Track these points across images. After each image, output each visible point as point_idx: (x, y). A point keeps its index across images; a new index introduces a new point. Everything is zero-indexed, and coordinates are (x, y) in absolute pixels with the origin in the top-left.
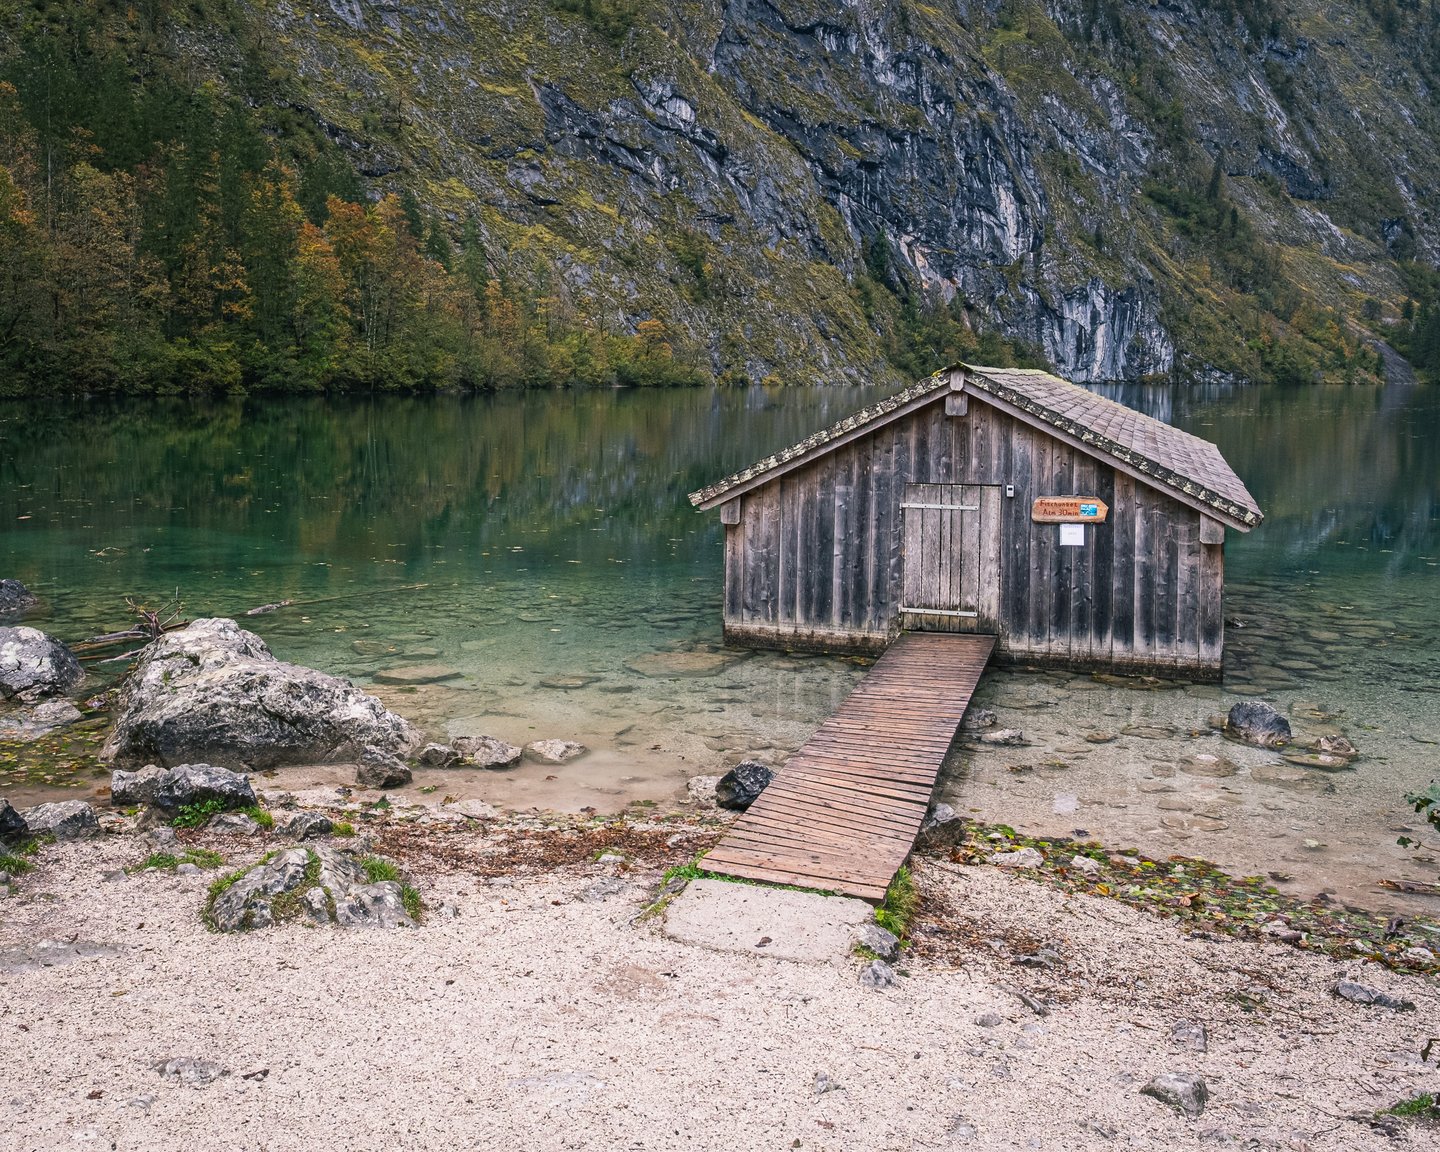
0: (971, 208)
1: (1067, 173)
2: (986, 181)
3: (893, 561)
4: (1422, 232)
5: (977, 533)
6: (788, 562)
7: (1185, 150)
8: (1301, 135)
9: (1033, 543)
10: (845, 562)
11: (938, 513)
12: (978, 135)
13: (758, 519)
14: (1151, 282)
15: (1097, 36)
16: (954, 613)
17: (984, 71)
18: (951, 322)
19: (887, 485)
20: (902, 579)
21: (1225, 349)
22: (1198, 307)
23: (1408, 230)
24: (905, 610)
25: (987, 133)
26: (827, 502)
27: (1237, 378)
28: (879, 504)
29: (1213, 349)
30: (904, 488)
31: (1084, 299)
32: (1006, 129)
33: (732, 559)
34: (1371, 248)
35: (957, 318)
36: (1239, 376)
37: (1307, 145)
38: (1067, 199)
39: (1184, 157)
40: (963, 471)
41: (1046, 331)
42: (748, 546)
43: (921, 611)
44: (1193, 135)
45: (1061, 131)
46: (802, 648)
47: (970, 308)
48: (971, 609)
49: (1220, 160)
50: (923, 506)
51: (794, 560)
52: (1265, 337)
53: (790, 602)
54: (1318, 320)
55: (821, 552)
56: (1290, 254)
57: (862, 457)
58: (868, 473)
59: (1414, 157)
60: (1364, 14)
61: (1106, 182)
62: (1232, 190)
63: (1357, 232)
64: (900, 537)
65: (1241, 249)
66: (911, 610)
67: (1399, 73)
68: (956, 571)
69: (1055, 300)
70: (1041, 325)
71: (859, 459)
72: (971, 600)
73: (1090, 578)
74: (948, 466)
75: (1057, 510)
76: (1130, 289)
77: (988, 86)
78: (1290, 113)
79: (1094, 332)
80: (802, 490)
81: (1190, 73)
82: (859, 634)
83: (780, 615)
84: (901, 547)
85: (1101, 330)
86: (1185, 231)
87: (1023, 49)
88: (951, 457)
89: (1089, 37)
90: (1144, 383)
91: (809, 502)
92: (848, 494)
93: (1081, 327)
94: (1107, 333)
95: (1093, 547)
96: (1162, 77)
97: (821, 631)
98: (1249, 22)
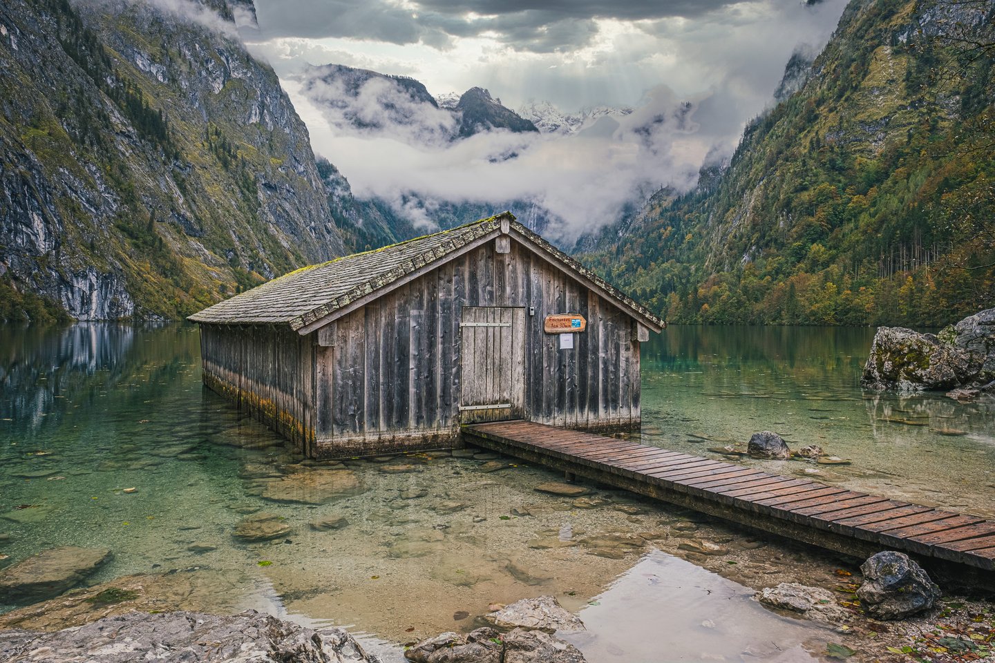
0: (16, 223)
1: (73, 210)
2: (25, 209)
3: (454, 370)
4: (242, 256)
5: (510, 343)
6: (372, 378)
7: (135, 206)
8: (190, 206)
9: (545, 349)
10: (418, 374)
11: (485, 330)
12: (20, 183)
13: (346, 341)
14: (121, 270)
15: (87, 142)
16: (496, 406)
17: (23, 148)
18: (4, 286)
19: (449, 308)
20: (460, 384)
21: (160, 305)
22: (145, 284)
23: (236, 254)
24: (463, 408)
25: (25, 182)
26: (404, 324)
27: (165, 319)
28: (444, 324)
29: (154, 304)
30: (462, 310)
31: (85, 277)
32: (37, 182)
33: (322, 380)
34: (221, 261)
35: (8, 284)
36: (167, 318)
37: (192, 212)
38: (74, 224)
39: (135, 210)
40: (502, 297)
41: (63, 293)
42: (337, 367)
43: (474, 408)
44: (139, 200)
45: (70, 188)
46: (385, 452)
47: (16, 279)
48: (507, 402)
49: (153, 214)
50: (475, 324)
51: (378, 376)
52: (178, 299)
53: (374, 413)
54: (201, 292)
55: (399, 367)
56: (187, 261)
57: (430, 286)
58: (435, 299)
59: (237, 223)
60: (215, 157)
61: (95, 217)
62: (159, 228)
63: (215, 253)
64: (459, 350)
65: (164, 257)
66: (467, 408)
67: (230, 185)
68: (497, 373)
69: (68, 276)
70: (60, 290)
71: (428, 288)
72: (506, 395)
73: (577, 371)
74: (491, 293)
75: (559, 324)
76: (110, 273)
77: (26, 158)
78: (185, 196)
79: (91, 294)
80: (383, 314)
81: (138, 170)
82: (429, 433)
83: (366, 426)
84: (460, 359)
85: (95, 293)
86: (136, 246)
87: (47, 141)
88: (492, 286)
89: (83, 142)
90: (118, 321)
91: (390, 324)
92: (420, 316)
93: (84, 292)
94: (98, 295)
95: (578, 349)
96: (123, 169)
97: (401, 435)
98: (164, 150)
